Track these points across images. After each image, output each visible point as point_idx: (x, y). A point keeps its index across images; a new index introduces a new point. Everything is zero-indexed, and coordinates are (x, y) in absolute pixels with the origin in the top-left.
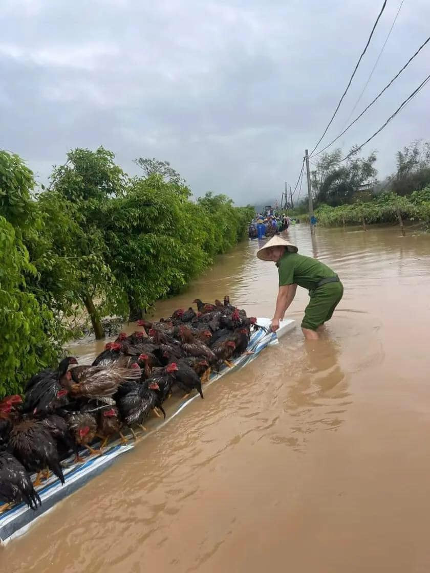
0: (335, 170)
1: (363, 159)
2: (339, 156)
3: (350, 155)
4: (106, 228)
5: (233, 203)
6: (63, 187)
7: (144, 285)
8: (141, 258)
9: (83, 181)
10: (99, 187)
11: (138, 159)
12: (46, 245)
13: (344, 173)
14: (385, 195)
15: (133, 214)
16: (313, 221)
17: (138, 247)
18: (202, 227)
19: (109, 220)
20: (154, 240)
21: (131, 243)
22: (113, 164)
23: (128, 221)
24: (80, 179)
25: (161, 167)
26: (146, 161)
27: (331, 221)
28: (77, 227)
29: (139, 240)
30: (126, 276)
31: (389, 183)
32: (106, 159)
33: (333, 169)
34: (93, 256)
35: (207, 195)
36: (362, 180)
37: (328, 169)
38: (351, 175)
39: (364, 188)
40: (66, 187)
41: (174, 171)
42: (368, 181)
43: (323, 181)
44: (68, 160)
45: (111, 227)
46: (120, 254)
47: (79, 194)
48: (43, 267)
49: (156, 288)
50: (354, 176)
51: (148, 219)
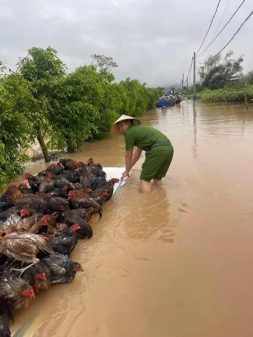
0: (216, 67)
1: (235, 59)
2: (220, 57)
3: (226, 57)
4: (51, 97)
5: (147, 85)
6: (25, 71)
7: (75, 132)
8: (73, 116)
9: (37, 68)
10: (48, 72)
11: (94, 55)
12: (9, 105)
13: (222, 68)
14: (242, 84)
15: (68, 89)
16: (195, 98)
17: (71, 109)
18: (121, 99)
19: (54, 93)
20: (80, 105)
21: (66, 107)
22: (57, 58)
23: (66, 93)
24: (34, 66)
25: (107, 61)
26: (99, 56)
27: (207, 99)
28: (30, 96)
29: (72, 105)
30: (63, 127)
31: (249, 76)
32: (52, 54)
33: (214, 66)
34: (37, 114)
35: (127, 79)
36: (232, 74)
37: (212, 65)
38: (226, 70)
39: (233, 79)
40: (26, 71)
41: (115, 64)
42: (236, 75)
43: (208, 73)
44: (28, 54)
45: (55, 97)
46: (60, 113)
47: (34, 75)
48: (5, 119)
49: (82, 135)
50: (228, 70)
51: (78, 93)
